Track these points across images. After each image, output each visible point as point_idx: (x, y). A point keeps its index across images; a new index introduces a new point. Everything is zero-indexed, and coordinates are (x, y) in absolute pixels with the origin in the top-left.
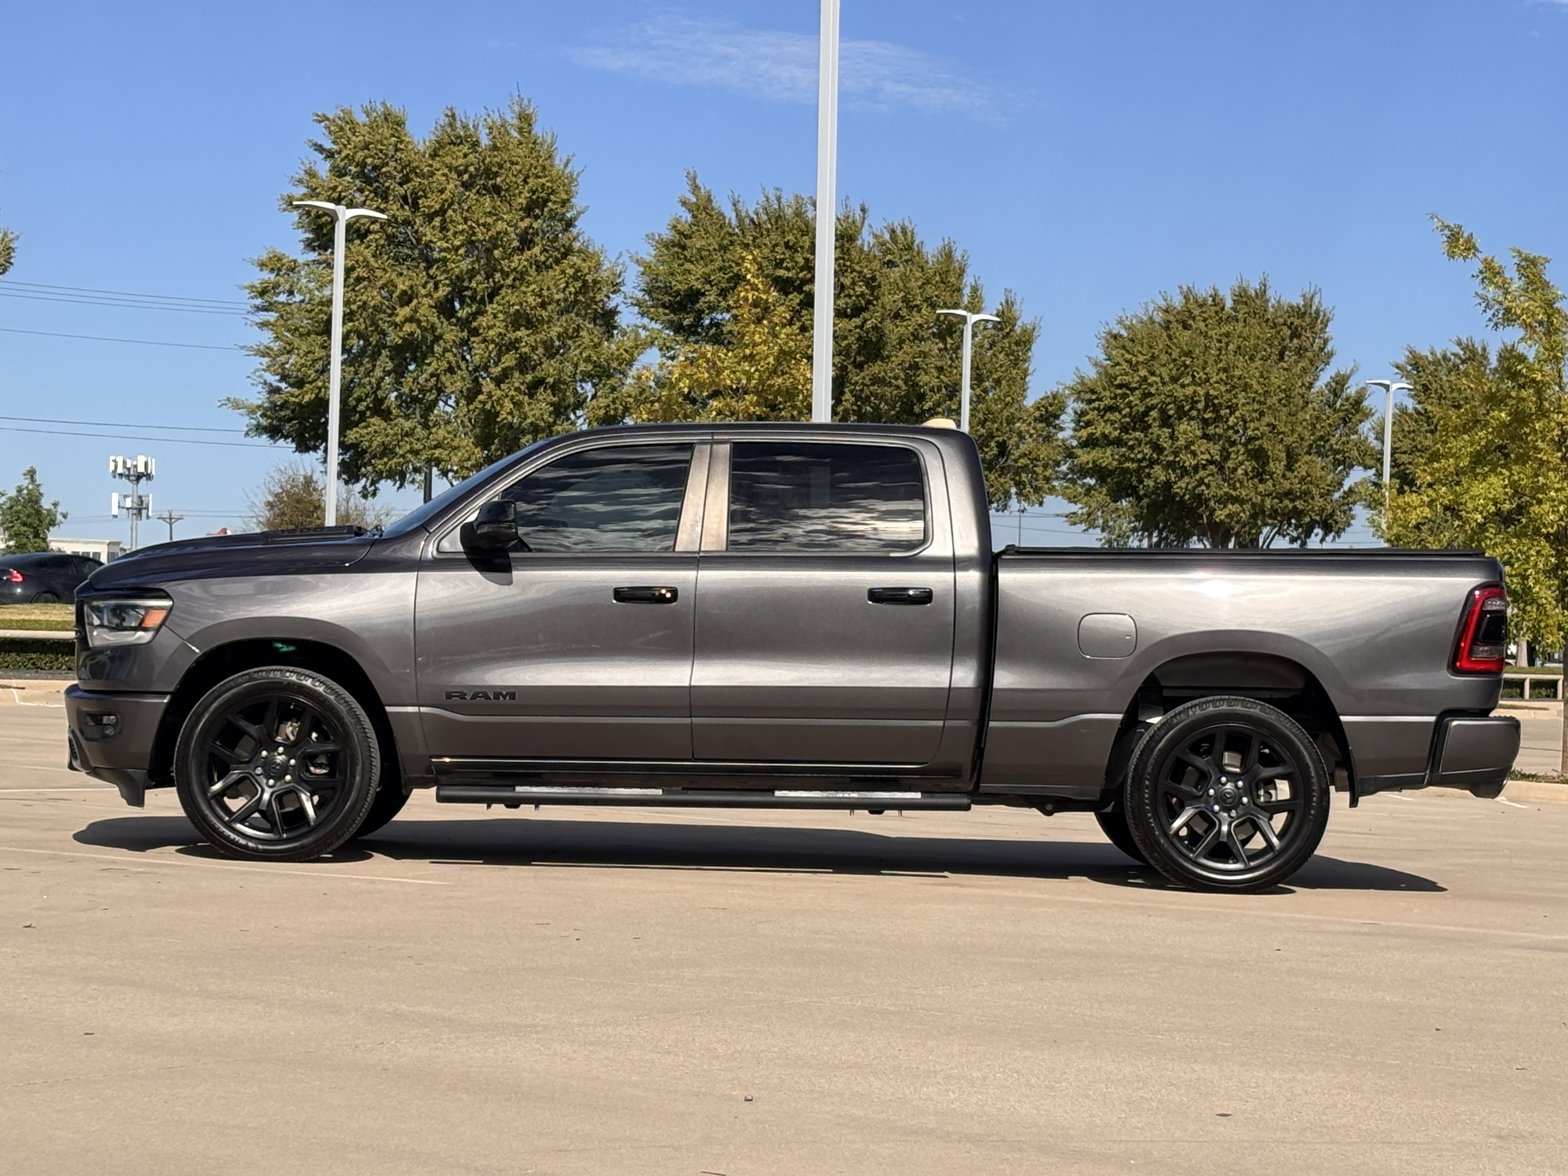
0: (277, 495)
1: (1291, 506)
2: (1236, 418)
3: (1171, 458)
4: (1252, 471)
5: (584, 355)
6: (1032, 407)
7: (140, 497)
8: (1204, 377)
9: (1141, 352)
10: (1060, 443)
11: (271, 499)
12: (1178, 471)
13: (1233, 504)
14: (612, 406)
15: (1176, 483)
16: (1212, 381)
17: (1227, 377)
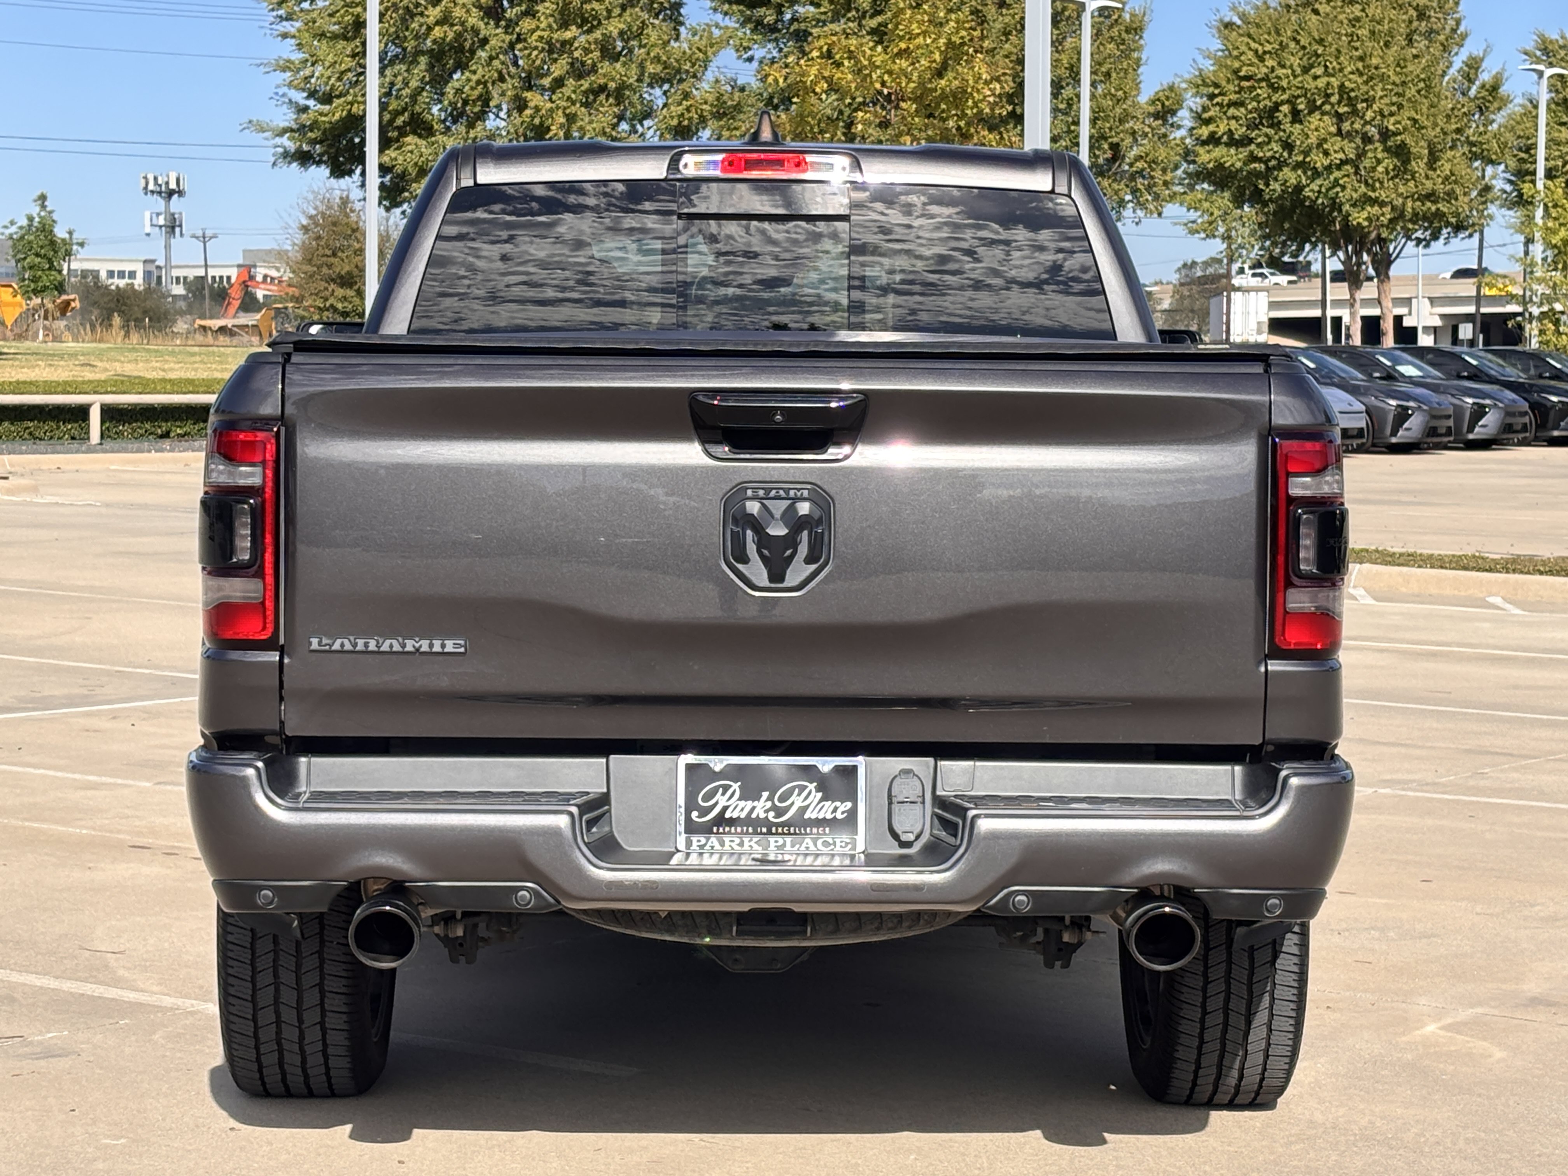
0: (311, 217)
1: (1433, 208)
2: (1375, 112)
3: (1300, 158)
4: (1393, 170)
5: (652, 55)
6: (1147, 103)
7: (173, 215)
8: (1338, 67)
9: (1268, 42)
10: (1178, 142)
11: (305, 222)
12: (1309, 173)
13: (1372, 206)
14: (687, 116)
15: (1308, 185)
16: (1346, 72)
17: (1364, 67)
